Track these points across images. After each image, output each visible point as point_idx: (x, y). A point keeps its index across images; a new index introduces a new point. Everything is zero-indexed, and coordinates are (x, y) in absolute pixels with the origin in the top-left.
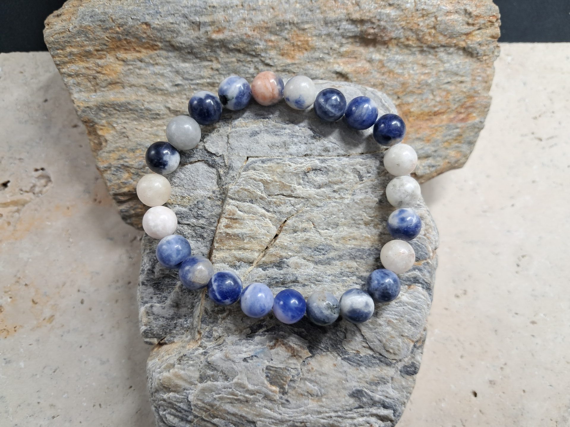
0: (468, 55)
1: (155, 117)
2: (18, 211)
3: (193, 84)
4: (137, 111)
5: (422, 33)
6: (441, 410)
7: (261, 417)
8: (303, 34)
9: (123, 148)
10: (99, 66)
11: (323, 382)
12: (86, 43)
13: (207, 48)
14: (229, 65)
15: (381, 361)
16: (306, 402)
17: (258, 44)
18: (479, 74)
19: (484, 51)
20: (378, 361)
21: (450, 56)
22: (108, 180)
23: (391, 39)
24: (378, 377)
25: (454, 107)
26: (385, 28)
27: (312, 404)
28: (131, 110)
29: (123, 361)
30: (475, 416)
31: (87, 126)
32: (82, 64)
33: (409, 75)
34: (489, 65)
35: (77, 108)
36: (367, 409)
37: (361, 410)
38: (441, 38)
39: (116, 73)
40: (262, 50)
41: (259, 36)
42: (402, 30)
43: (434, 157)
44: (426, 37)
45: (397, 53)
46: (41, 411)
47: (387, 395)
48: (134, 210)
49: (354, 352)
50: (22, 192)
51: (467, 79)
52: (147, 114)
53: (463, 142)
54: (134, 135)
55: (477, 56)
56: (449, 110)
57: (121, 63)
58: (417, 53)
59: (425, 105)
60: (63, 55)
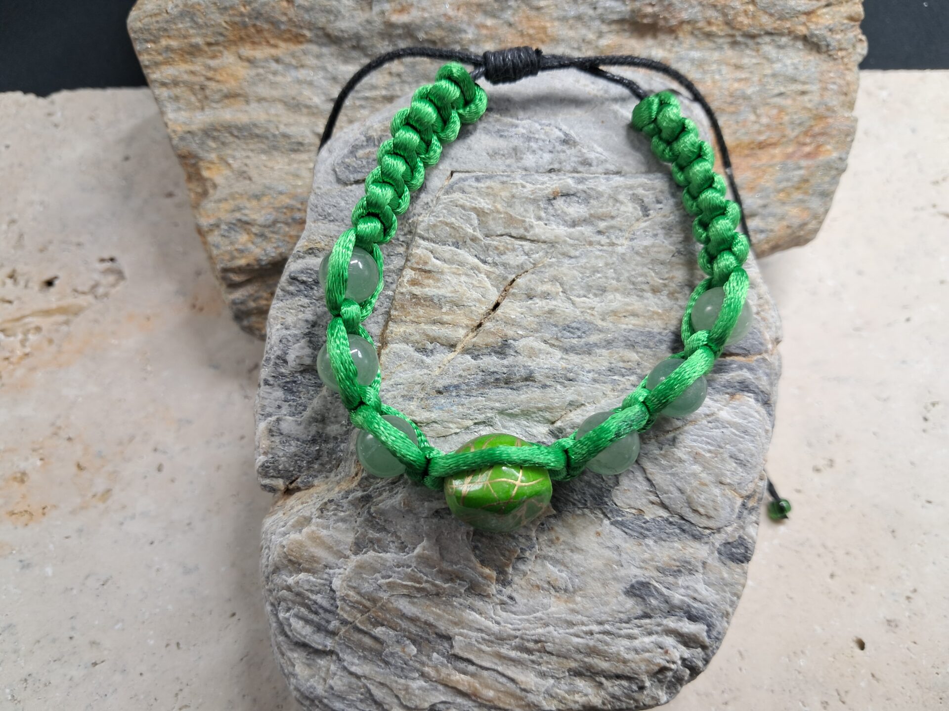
0: (811, 49)
1: (296, 148)
2: (67, 323)
3: (359, 99)
4: (267, 138)
5: (732, 12)
6: (799, 672)
7: (463, 628)
8: (537, 17)
9: (241, 195)
10: (210, 68)
11: (577, 565)
12: (192, 31)
13: (383, 39)
14: (418, 67)
15: (684, 531)
16: (545, 601)
17: (465, 32)
18: (833, 80)
19: (839, 41)
20: (678, 531)
21: (782, 51)
22: (214, 245)
23: (682, 23)
24: (678, 561)
25: (792, 134)
26: (670, 5)
27: (556, 607)
28: (257, 136)
29: (223, 569)
30: (863, 684)
31: (186, 164)
32: (184, 67)
33: (714, 82)
34: (849, 66)
35: (172, 135)
36: (659, 620)
37: (648, 621)
38: (765, 19)
39: (236, 78)
40: (471, 42)
41: (466, 18)
42: (698, 8)
43: (764, 217)
44: (740, 19)
45: (692, 48)
46: (74, 653)
47: (696, 595)
48: (254, 300)
49: (633, 511)
50: (76, 294)
51: (814, 88)
52: (283, 142)
53: (810, 192)
54: (260, 175)
55: (828, 51)
56: (784, 140)
57: (246, 64)
58: (726, 47)
59: (743, 131)
60: (156, 51)
